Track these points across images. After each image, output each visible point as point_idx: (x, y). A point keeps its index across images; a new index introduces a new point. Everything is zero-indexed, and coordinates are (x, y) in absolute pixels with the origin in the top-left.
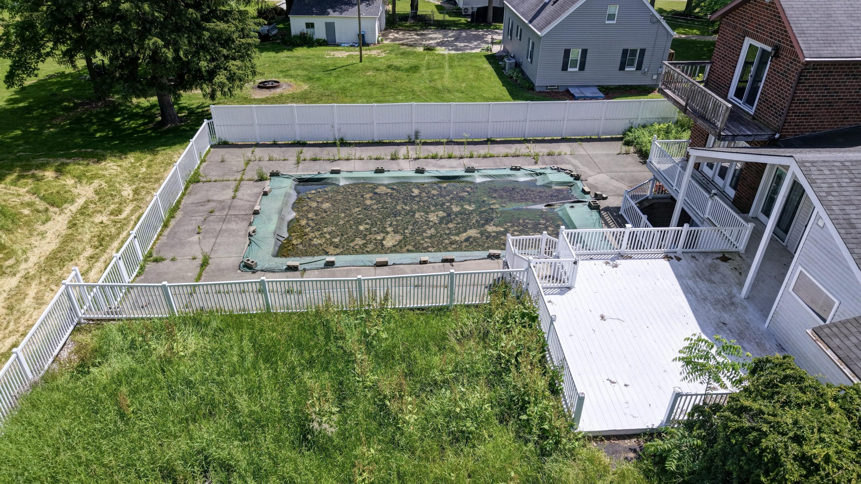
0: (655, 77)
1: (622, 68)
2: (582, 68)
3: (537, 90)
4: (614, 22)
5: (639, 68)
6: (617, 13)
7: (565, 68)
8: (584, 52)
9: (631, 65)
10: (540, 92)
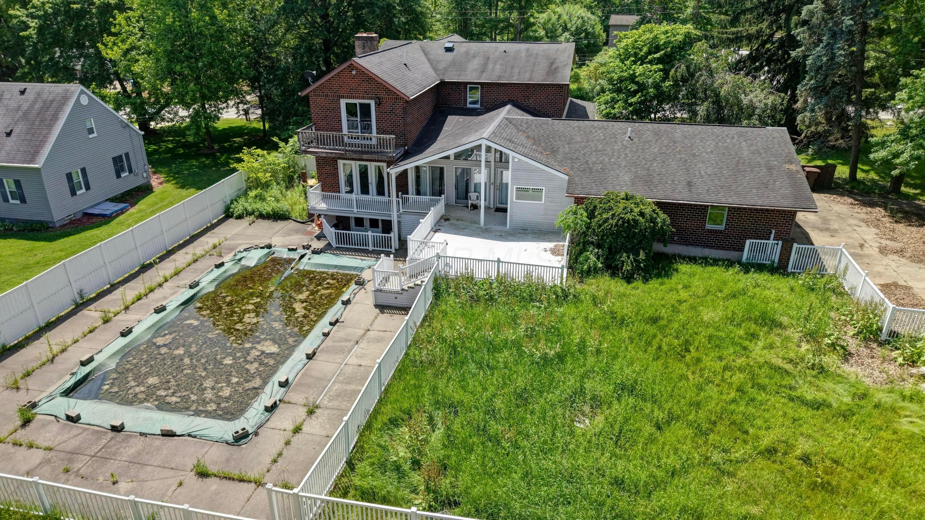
0: (145, 175)
1: (119, 176)
2: (88, 188)
3: (58, 225)
4: (95, 135)
5: (130, 171)
6: (93, 126)
7: (73, 193)
8: (83, 171)
9: (123, 170)
10: (61, 226)
